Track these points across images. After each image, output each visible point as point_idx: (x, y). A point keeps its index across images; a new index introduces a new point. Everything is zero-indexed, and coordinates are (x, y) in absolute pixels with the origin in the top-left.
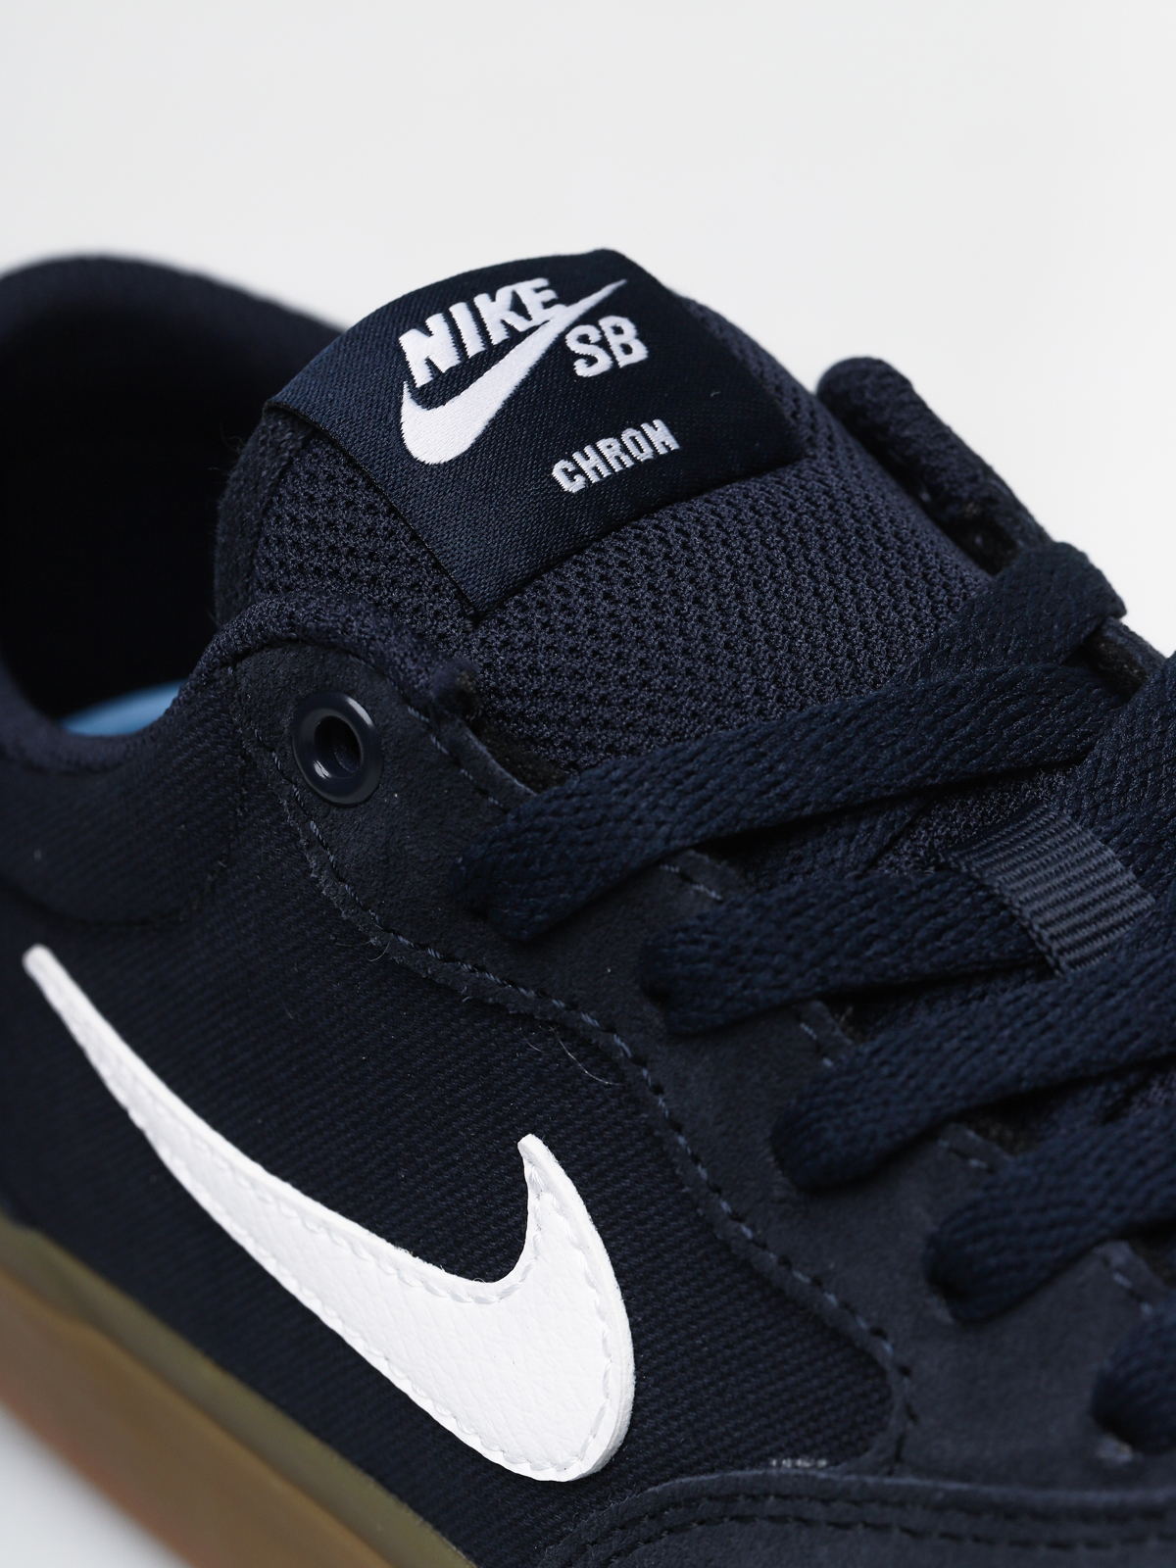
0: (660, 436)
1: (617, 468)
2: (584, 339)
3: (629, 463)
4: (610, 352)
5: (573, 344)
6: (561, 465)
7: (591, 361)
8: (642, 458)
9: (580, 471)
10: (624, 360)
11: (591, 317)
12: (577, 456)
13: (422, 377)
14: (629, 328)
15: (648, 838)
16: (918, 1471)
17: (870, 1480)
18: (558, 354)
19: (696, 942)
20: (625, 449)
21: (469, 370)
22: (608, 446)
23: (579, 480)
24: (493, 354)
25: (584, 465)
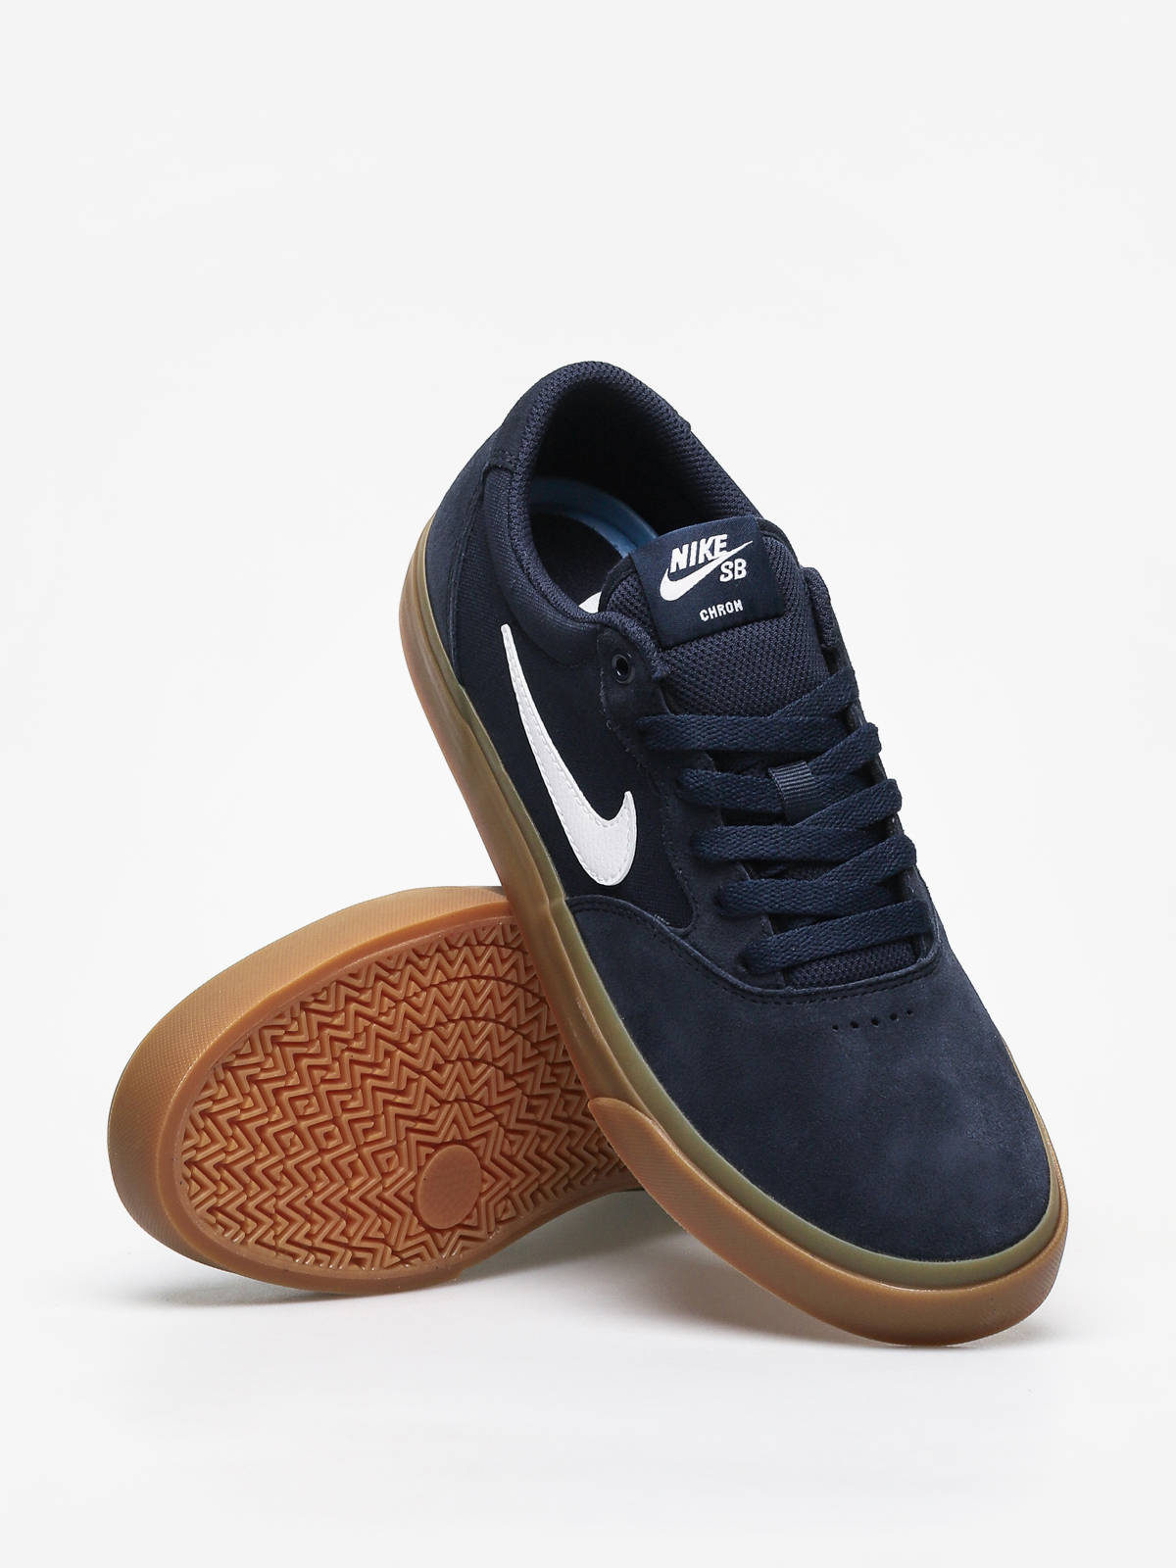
0: (738, 605)
1: (721, 614)
2: (727, 567)
3: (725, 613)
4: (733, 573)
5: (723, 569)
6: (704, 611)
7: (726, 575)
8: (730, 612)
9: (708, 614)
10: (737, 577)
11: (732, 559)
12: (709, 609)
13: (673, 569)
14: (744, 563)
15: (693, 743)
16: (689, 943)
17: (678, 938)
18: (718, 571)
19: (692, 778)
20: (725, 609)
21: (689, 571)
22: (720, 607)
23: (707, 617)
24: (698, 566)
25: (711, 613)
